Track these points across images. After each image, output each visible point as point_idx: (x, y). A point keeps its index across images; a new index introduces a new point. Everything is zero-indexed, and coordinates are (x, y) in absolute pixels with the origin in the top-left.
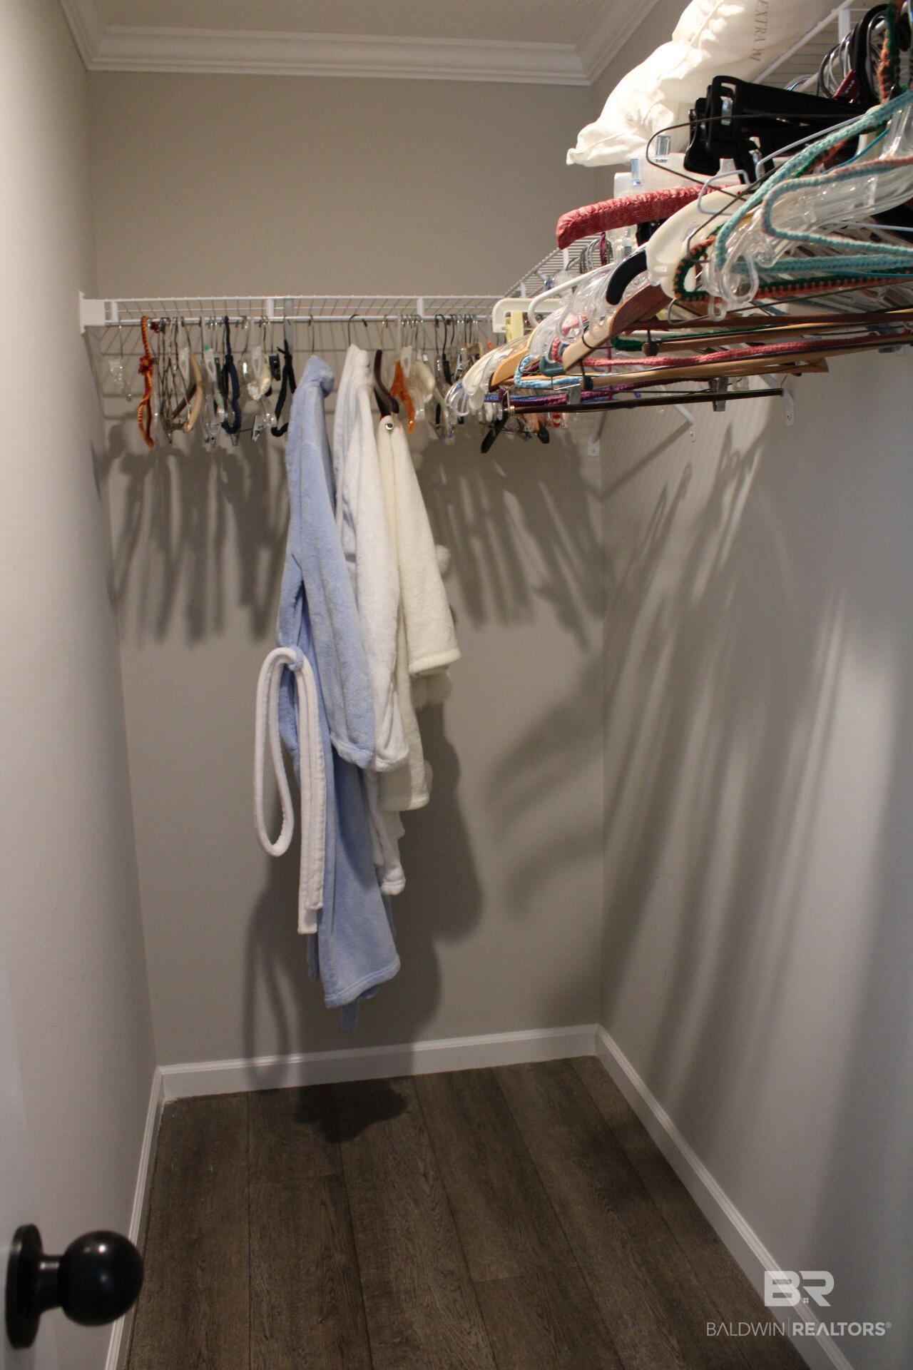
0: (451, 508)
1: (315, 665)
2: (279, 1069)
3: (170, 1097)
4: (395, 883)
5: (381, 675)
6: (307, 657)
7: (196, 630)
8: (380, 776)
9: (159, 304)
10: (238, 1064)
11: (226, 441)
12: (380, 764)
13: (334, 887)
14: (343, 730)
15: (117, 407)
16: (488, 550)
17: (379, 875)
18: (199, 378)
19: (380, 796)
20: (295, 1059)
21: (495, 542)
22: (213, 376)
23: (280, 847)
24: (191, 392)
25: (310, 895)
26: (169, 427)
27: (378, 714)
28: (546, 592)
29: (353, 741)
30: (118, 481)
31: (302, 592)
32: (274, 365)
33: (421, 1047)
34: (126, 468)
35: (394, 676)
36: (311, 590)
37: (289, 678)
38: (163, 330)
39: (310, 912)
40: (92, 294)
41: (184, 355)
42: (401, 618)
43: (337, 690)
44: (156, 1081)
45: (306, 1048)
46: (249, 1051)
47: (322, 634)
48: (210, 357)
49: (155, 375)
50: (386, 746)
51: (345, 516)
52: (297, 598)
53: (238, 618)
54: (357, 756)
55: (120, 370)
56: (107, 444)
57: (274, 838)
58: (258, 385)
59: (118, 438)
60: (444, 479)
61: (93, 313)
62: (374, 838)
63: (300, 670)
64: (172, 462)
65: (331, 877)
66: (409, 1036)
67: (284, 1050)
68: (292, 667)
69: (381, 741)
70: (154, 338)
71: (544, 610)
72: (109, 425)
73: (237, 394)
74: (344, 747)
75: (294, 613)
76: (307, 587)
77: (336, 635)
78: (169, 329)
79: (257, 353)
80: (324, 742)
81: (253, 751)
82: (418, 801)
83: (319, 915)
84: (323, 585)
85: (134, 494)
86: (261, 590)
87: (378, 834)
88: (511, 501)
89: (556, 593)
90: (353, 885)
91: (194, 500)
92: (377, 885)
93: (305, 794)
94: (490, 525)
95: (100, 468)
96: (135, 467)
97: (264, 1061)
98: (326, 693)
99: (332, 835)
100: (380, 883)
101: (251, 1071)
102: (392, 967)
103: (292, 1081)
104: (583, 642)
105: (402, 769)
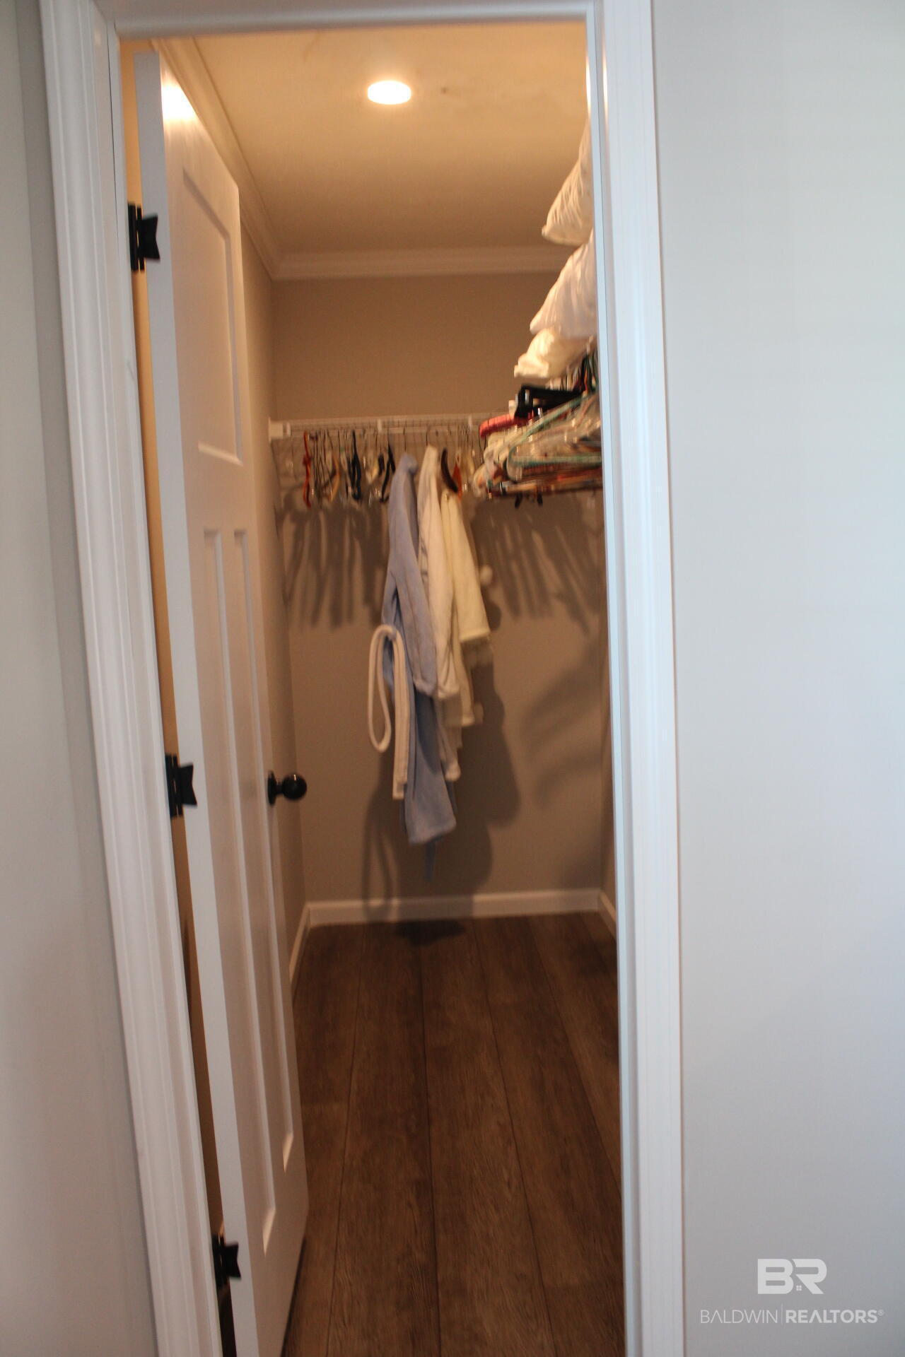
0: (498, 544)
1: (404, 637)
2: (385, 909)
3: (314, 922)
4: (453, 773)
5: (441, 642)
6: (400, 631)
7: (337, 619)
8: (444, 703)
9: (314, 423)
10: (357, 904)
11: (355, 504)
12: (441, 695)
13: (414, 770)
14: (419, 675)
15: (288, 482)
16: (521, 568)
17: (443, 768)
18: (337, 467)
19: (444, 719)
20: (395, 902)
21: (526, 564)
22: (345, 468)
23: (383, 746)
24: (333, 475)
25: (400, 773)
26: (319, 495)
27: (439, 665)
28: (560, 596)
29: (424, 679)
30: (289, 527)
31: (396, 594)
32: (381, 461)
33: (479, 898)
34: (293, 519)
35: (450, 643)
36: (401, 593)
37: (388, 644)
38: (317, 439)
39: (399, 784)
40: (275, 418)
41: (329, 456)
42: (454, 609)
43: (416, 650)
44: (305, 912)
45: (404, 894)
46: (366, 895)
47: (407, 617)
48: (343, 458)
49: (312, 467)
50: (445, 682)
51: (422, 549)
52: (393, 599)
53: (362, 612)
54: (426, 688)
55: (292, 464)
56: (283, 504)
57: (380, 740)
58: (371, 473)
59: (289, 501)
60: (493, 525)
61: (276, 431)
62: (441, 745)
63: (395, 639)
64: (322, 516)
65: (413, 765)
66: (470, 890)
67: (388, 896)
68: (390, 638)
69: (441, 680)
70: (311, 444)
71: (559, 608)
72: (283, 494)
73: (360, 477)
74: (420, 684)
75: (392, 606)
76: (399, 591)
77: (415, 619)
78: (320, 440)
79: (371, 454)
80: (408, 681)
81: (367, 685)
82: (467, 721)
83: (405, 787)
84: (407, 588)
85: (298, 536)
86: (377, 596)
87: (443, 742)
88: (537, 539)
89: (567, 596)
90: (426, 770)
91: (335, 540)
92: (441, 773)
93: (398, 713)
94: (523, 554)
95: (278, 519)
96: (299, 519)
97: (376, 902)
98: (410, 653)
99: (413, 736)
100: (444, 774)
101: (367, 909)
102: (451, 824)
103: (393, 917)
104: (585, 629)
105: (456, 699)
